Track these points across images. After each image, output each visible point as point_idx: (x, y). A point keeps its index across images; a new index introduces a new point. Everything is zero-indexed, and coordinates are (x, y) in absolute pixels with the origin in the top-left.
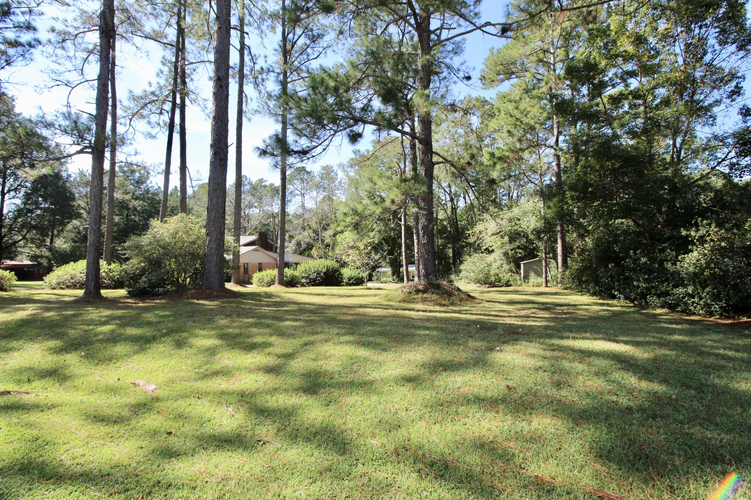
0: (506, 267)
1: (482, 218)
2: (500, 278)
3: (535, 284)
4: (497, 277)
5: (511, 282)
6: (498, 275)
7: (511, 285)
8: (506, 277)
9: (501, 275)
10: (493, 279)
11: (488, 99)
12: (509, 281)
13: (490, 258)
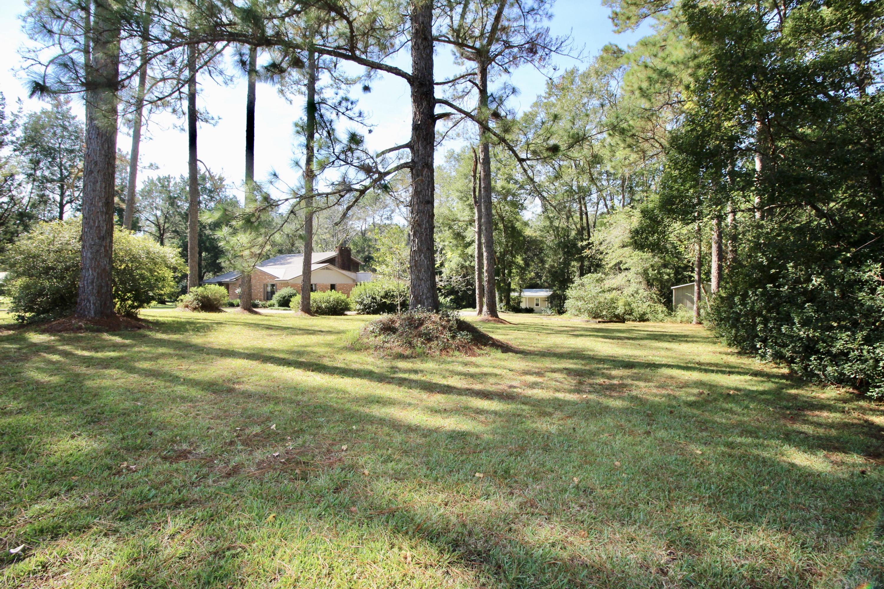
0: (643, 292)
1: (605, 221)
2: (632, 310)
3: (684, 319)
4: (627, 308)
5: (649, 316)
6: (629, 305)
7: (648, 320)
8: (642, 307)
9: (634, 305)
10: (620, 311)
11: (623, 46)
12: (645, 314)
13: (618, 280)
